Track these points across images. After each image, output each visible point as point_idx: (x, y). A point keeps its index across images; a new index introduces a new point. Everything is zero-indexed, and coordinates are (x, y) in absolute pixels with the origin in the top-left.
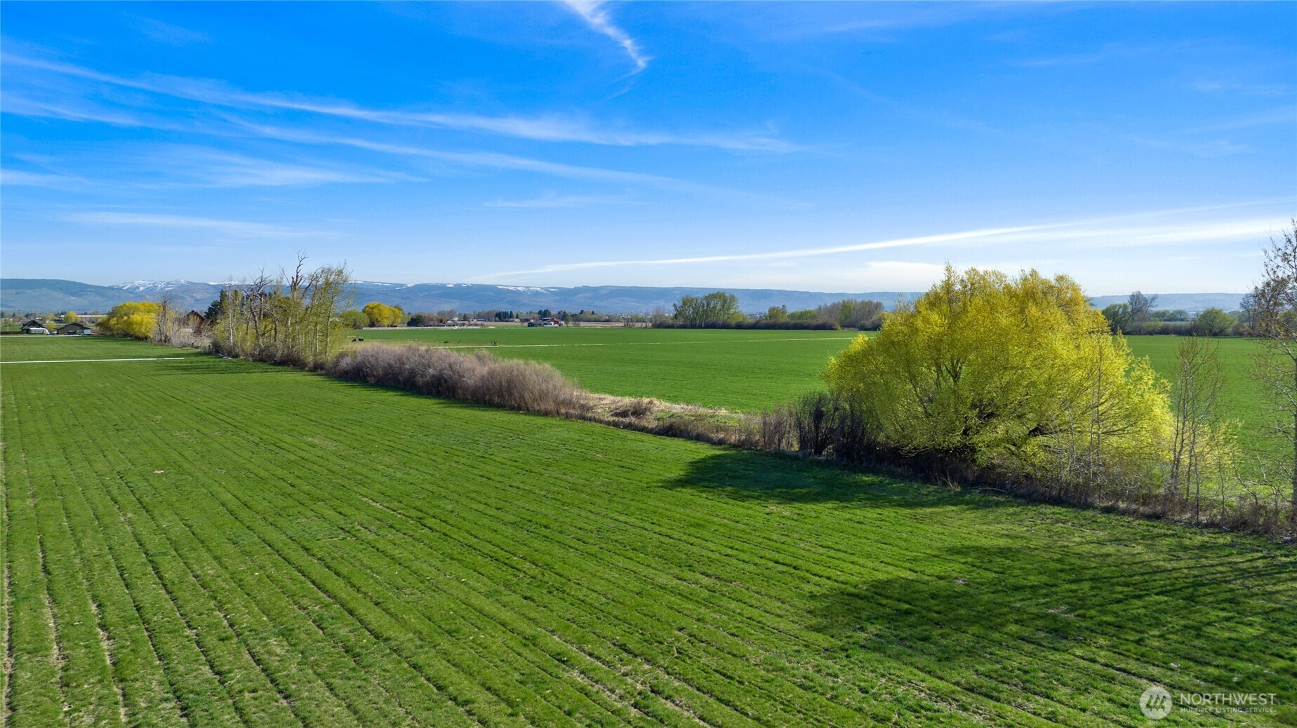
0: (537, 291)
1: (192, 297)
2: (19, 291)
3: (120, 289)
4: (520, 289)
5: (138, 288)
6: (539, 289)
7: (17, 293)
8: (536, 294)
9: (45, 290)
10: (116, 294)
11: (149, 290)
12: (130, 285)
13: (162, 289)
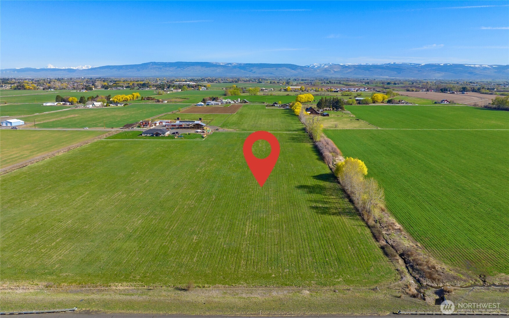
0: (486, 67)
1: (333, 70)
2: (277, 68)
4: (476, 66)
6: (487, 66)
8: (485, 68)
9: (285, 68)
10: (307, 69)
11: (318, 67)
12: (312, 65)
13: (323, 67)
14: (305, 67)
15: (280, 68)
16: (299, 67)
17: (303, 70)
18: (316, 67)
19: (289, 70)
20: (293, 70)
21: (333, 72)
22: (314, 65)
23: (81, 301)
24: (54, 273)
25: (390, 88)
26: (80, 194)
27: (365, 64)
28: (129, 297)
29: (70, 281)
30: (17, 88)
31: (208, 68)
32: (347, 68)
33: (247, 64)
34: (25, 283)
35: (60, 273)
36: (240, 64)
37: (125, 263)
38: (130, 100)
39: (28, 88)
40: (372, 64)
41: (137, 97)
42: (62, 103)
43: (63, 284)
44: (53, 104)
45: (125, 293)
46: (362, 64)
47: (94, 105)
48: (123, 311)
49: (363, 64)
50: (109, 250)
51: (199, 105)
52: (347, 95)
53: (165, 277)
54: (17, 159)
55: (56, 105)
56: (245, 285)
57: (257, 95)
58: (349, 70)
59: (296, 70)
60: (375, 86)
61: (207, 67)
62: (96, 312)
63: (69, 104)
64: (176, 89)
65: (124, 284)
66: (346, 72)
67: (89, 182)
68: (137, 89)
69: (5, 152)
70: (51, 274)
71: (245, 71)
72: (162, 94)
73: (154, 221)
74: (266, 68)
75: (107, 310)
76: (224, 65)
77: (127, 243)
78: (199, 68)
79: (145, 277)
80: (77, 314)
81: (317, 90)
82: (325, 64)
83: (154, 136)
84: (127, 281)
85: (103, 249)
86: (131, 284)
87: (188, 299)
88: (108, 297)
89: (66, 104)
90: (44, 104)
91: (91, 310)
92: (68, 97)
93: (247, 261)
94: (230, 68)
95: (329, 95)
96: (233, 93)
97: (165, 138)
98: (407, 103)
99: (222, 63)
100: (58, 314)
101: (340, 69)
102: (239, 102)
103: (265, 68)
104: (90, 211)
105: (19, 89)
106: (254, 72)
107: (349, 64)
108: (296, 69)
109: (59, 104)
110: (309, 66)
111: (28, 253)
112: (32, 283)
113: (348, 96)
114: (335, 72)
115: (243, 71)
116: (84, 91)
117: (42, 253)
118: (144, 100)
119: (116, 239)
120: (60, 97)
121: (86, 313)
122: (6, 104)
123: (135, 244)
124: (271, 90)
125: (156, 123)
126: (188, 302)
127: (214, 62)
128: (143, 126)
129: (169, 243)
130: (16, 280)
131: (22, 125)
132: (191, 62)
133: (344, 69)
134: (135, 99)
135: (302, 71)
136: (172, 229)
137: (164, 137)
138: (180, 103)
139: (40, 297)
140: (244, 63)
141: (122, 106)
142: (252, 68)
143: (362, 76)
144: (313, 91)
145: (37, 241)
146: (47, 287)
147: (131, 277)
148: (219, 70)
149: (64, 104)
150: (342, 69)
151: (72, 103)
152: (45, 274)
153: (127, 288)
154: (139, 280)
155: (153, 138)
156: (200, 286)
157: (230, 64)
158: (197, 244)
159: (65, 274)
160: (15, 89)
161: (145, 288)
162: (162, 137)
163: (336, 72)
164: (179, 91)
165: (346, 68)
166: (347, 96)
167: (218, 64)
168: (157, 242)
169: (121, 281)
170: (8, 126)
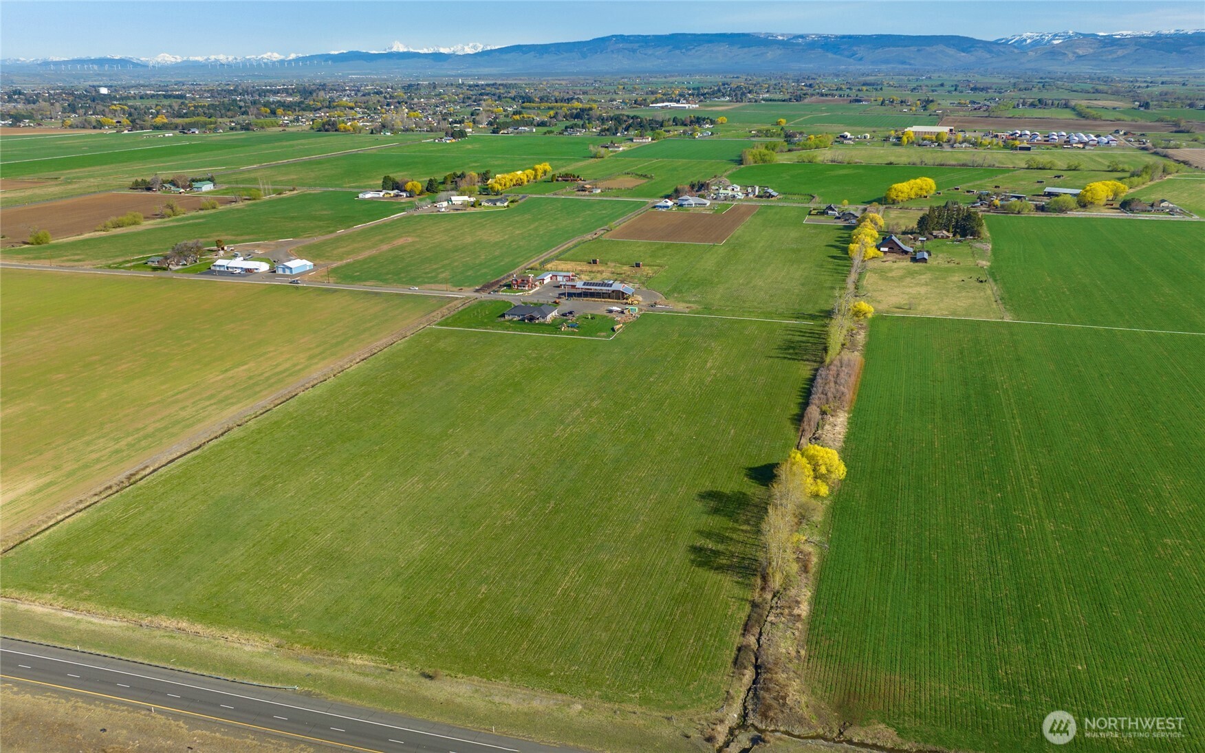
1: (1075, 53)
2: (920, 48)
3: (1006, 43)
5: (1025, 40)
7: (918, 50)
9: (941, 47)
10: (1002, 50)
11: (1036, 43)
12: (1018, 37)
13: (1049, 41)
14: (996, 43)
15: (928, 48)
16: (981, 45)
17: (990, 52)
18: (1030, 43)
19: (951, 51)
20: (964, 52)
21: (1073, 59)
22: (1024, 36)
23: (308, 675)
24: (290, 627)
25: (1192, 130)
26: (357, 476)
27: (1172, 31)
28: (361, 679)
29: (304, 642)
30: (322, 128)
31: (746, 50)
32: (1116, 45)
33: (844, 37)
34: (255, 636)
35: (296, 628)
36: (827, 37)
37: (377, 622)
38: (528, 181)
39: (342, 128)
40: (1193, 31)
41: (545, 172)
42: (393, 193)
43: (296, 645)
44: (377, 196)
45: (362, 672)
46: (1165, 32)
47: (452, 201)
48: (346, 699)
49: (1167, 32)
50: (364, 597)
51: (661, 207)
52: (1041, 166)
53: (416, 654)
54: (287, 376)
55: (381, 196)
56: (508, 682)
57: (815, 162)
58: (1120, 53)
59: (971, 51)
60: (1157, 121)
61: (745, 47)
62: (318, 695)
63: (407, 197)
64: (641, 136)
65: (365, 656)
66: (1110, 57)
67: (377, 448)
68: (560, 133)
69: (271, 354)
70: (286, 627)
71: (838, 57)
72: (602, 157)
73: (441, 548)
74: (892, 48)
75: (329, 695)
76: (786, 39)
77: (391, 588)
78: (724, 48)
79: (392, 650)
80: (297, 694)
81: (980, 141)
82: (1056, 35)
83: (526, 321)
84: (369, 653)
85: (357, 594)
86: (373, 658)
87: (427, 694)
88: (338, 674)
89: (401, 196)
90: (361, 196)
91: (313, 691)
92: (406, 179)
93: (533, 643)
94: (801, 47)
95: (994, 165)
96: (759, 158)
97: (544, 327)
98: (1172, 212)
99: (782, 35)
100: (278, 691)
101: (1094, 48)
102: (757, 194)
103: (889, 47)
104: (362, 515)
105: (327, 131)
106: (861, 59)
107: (1125, 33)
108: (972, 49)
109: (388, 196)
110: (1010, 38)
111: (266, 588)
112: (263, 637)
113: (1044, 169)
114: (1079, 57)
115: (830, 55)
116: (448, 141)
117: (282, 590)
118: (557, 180)
119: (379, 578)
120: (390, 179)
121: (306, 695)
122: (295, 192)
123: (401, 591)
124: (865, 138)
125: (543, 280)
126: (424, 698)
127: (761, 34)
128: (518, 286)
129: (444, 595)
130: (247, 630)
131: (309, 271)
132: (707, 35)
133: (1106, 49)
134: (539, 177)
135: (988, 56)
136: (460, 568)
137: (543, 324)
138: (627, 196)
139: (268, 661)
140: (836, 34)
141: (505, 207)
142: (855, 49)
143: (1155, 69)
144: (968, 145)
145: (280, 568)
146: (278, 647)
147: (376, 648)
148: (771, 54)
149: (397, 196)
150: (1100, 50)
151: (411, 194)
152: (280, 626)
153: (366, 663)
154: (384, 653)
155: (524, 326)
156: (453, 675)
157: (802, 37)
158: (482, 601)
159: (301, 631)
160: (320, 130)
161: (386, 666)
162: (539, 324)
163: (1082, 58)
164: (647, 140)
165: (1112, 46)
166: (1040, 169)
167: (773, 36)
168: (429, 591)
169: (362, 651)
170: (287, 273)
